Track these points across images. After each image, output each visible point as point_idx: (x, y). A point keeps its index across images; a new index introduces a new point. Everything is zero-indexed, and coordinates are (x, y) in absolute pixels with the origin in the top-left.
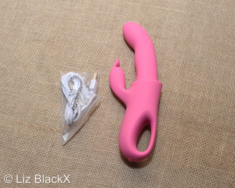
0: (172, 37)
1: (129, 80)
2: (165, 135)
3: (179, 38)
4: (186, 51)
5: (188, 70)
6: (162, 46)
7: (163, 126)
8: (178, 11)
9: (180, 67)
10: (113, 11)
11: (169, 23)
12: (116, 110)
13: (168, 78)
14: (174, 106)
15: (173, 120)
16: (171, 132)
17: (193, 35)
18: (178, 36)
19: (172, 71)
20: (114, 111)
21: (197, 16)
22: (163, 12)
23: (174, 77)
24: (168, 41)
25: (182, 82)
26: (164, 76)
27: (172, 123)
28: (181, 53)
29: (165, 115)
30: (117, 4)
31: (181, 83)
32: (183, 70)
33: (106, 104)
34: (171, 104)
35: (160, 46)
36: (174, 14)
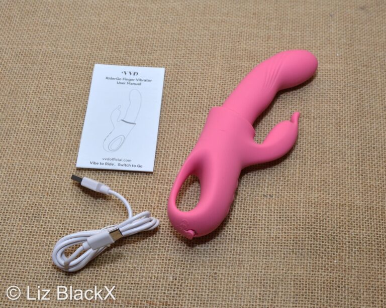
0: (329, 113)
1: (272, 197)
2: (357, 283)
3: (342, 112)
4: (358, 134)
5: (369, 165)
6: (316, 131)
7: (350, 268)
8: (329, 66)
9: (354, 163)
10: (216, 79)
11: (320, 90)
12: (262, 252)
13: (338, 183)
14: (362, 228)
15: (365, 255)
16: (367, 276)
17: (365, 105)
18: (340, 110)
19: (342, 171)
20: (257, 253)
21: (364, 71)
23: (349, 180)
24: (324, 122)
25: (365, 186)
26: (331, 180)
27: (365, 260)
28: (352, 139)
29: (349, 247)
30: (221, 67)
31: (363, 188)
32: (362, 166)
33: (241, 242)
34: (354, 227)
35: (312, 132)
36: (324, 73)
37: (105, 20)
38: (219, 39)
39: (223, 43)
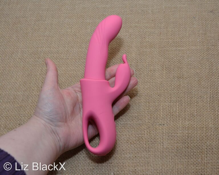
0: (194, 75)
1: (164, 125)
2: (211, 172)
3: (201, 74)
4: (210, 86)
5: (217, 103)
6: (187, 86)
7: (207, 163)
8: (193, 48)
9: (208, 102)
10: (133, 60)
11: (189, 62)
12: (159, 156)
13: (200, 115)
14: (213, 140)
15: (215, 155)
16: (216, 167)
17: (214, 68)
18: (200, 73)
19: (202, 108)
20: (157, 157)
21: (213, 48)
22: (180, 52)
23: (206, 113)
24: (191, 80)
25: (214, 116)
26: (196, 114)
27: (215, 158)
28: (207, 89)
29: (207, 152)
30: (135, 53)
32: (213, 104)
33: (148, 152)
34: (209, 140)
35: (185, 86)
36: (191, 52)
37: (74, 31)
38: (134, 37)
39: (136, 39)
